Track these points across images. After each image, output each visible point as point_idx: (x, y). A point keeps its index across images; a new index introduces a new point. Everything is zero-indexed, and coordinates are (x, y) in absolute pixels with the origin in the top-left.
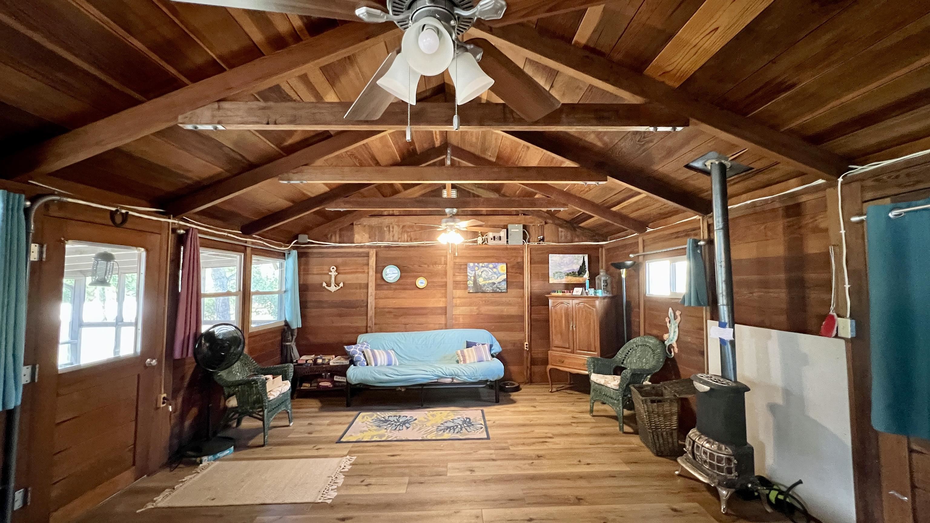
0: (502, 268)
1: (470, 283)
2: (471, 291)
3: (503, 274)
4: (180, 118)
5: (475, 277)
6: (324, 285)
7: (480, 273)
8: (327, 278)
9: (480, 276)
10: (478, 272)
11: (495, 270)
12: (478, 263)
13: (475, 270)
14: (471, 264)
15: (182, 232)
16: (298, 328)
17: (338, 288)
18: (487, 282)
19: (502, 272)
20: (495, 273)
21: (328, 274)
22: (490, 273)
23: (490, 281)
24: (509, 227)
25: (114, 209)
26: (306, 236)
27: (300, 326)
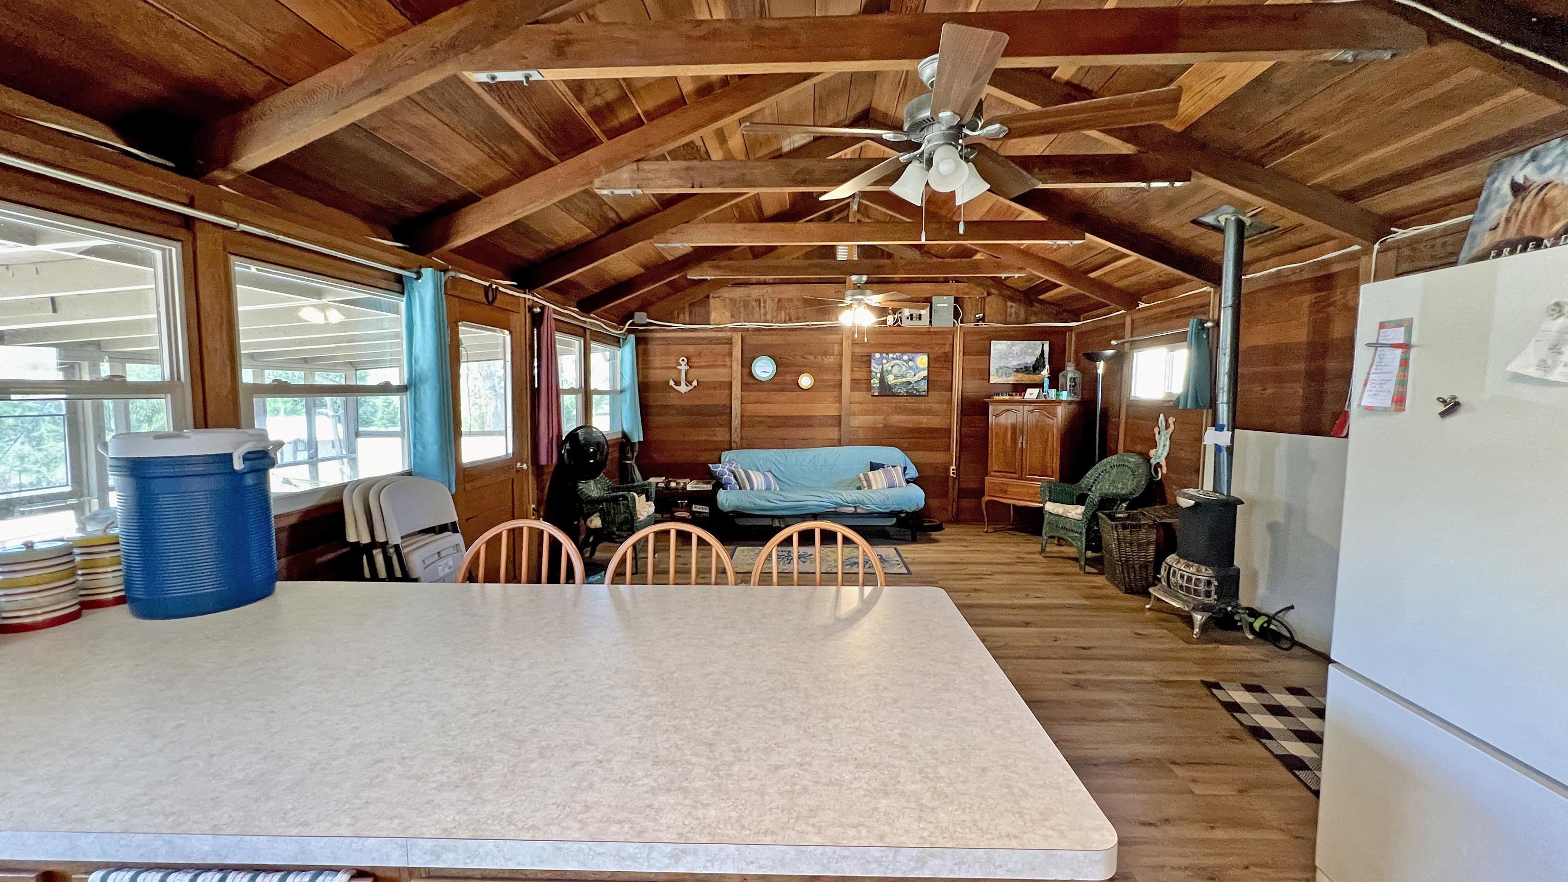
0: (922, 360)
1: (875, 382)
2: (876, 394)
3: (924, 370)
4: (597, 182)
5: (882, 373)
6: (672, 383)
7: (890, 368)
8: (673, 374)
9: (889, 372)
10: (887, 367)
11: (911, 363)
12: (887, 354)
13: (882, 364)
14: (878, 355)
15: (538, 310)
16: (639, 442)
17: (690, 388)
18: (900, 380)
19: (921, 366)
20: (911, 368)
21: (675, 368)
22: (904, 368)
23: (904, 380)
24: (934, 299)
25: (487, 284)
26: (644, 314)
27: (642, 439)
